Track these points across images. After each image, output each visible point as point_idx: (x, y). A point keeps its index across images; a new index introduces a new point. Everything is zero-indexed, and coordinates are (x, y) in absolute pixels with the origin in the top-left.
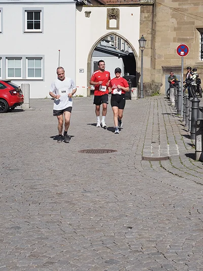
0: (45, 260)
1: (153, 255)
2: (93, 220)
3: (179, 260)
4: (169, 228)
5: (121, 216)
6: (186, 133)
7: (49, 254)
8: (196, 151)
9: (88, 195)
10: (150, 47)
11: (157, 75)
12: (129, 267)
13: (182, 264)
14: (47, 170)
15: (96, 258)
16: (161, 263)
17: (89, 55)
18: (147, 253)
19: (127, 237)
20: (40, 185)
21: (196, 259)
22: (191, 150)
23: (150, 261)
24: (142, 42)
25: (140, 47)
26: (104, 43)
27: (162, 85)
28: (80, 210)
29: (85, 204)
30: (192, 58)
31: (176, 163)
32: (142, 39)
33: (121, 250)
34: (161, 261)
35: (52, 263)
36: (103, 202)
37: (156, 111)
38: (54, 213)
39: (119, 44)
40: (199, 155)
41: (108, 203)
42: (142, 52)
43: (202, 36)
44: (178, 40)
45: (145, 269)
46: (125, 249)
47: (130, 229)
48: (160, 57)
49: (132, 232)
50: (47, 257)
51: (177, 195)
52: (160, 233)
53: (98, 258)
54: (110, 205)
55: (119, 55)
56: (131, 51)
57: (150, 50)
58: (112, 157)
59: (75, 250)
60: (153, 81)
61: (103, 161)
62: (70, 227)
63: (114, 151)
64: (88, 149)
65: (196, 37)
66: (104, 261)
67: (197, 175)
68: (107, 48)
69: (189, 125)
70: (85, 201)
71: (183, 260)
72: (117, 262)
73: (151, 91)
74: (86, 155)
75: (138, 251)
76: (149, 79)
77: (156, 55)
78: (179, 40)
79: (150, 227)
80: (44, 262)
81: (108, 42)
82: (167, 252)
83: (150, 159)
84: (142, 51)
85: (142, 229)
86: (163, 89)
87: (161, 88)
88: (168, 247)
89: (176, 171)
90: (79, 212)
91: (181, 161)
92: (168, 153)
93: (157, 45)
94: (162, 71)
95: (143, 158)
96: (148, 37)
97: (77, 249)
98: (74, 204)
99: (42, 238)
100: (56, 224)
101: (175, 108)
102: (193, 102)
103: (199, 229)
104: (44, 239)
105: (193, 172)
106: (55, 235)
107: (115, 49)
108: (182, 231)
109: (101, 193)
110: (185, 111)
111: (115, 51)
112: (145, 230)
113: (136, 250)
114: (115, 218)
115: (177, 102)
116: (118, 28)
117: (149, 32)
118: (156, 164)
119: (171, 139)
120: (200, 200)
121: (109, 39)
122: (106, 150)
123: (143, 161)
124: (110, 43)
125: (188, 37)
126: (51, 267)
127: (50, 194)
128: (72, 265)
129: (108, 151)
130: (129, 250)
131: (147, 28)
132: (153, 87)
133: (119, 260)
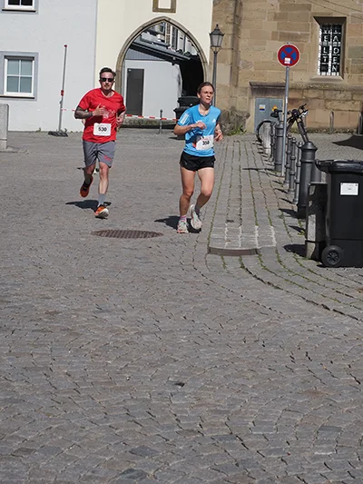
0: (17, 444)
1: (221, 440)
2: (111, 368)
3: (270, 452)
4: (253, 387)
5: (164, 361)
6: (289, 206)
7: (25, 432)
8: (307, 241)
9: (105, 317)
10: (229, 46)
11: (240, 98)
12: (175, 463)
13: (274, 459)
14: (31, 266)
15: (112, 444)
16: (236, 457)
17: (120, 56)
18: (210, 435)
19: (174, 402)
20: (17, 294)
21: (302, 451)
22: (298, 239)
23: (215, 452)
24: (216, 38)
25: (212, 46)
26: (147, 36)
27: (248, 116)
28: (88, 346)
29: (98, 336)
30: (305, 70)
31: (270, 261)
32: (216, 32)
33: (163, 428)
34: (236, 453)
35: (28, 451)
36: (132, 333)
37: (236, 163)
38: (39, 350)
39: (175, 40)
40: (312, 248)
41: (141, 333)
42: (215, 56)
43: (323, 31)
44: (281, 36)
45: (206, 467)
46: (169, 427)
47: (180, 387)
48: (247, 65)
49: (184, 394)
50: (20, 439)
51: (269, 323)
52: (236, 396)
53: (117, 444)
54: (145, 338)
55: (174, 58)
56: (195, 53)
57: (230, 52)
58: (154, 246)
59: (74, 426)
60: (233, 109)
61: (135, 253)
62: (69, 379)
63: (158, 234)
64: (110, 228)
65: (312, 33)
66: (129, 449)
67: (308, 285)
68: (152, 46)
69: (295, 191)
70: (99, 329)
71: (277, 451)
72: (152, 453)
73: (228, 126)
74: (106, 241)
75: (193, 431)
76: (227, 105)
77: (241, 62)
78: (283, 36)
79: (219, 384)
80: (15, 449)
81: (155, 34)
82: (248, 435)
83: (224, 253)
84: (216, 53)
85: (202, 388)
86: (250, 124)
87: (247, 121)
88: (251, 423)
89: (268, 277)
90: (86, 350)
91: (278, 257)
92: (257, 241)
93: (243, 43)
94: (249, 91)
95: (210, 251)
96: (228, 29)
97: (79, 425)
98: (77, 334)
99: (12, 401)
100: (41, 372)
101: (271, 159)
102: (304, 150)
103: (309, 391)
104: (16, 402)
105: (299, 280)
106: (38, 395)
107: (167, 47)
108: (277, 393)
109: (128, 314)
110: (288, 165)
111: (167, 51)
112: (208, 390)
113: (190, 428)
114: (152, 365)
115: (274, 147)
116: (173, 10)
117: (229, 20)
118: (233, 262)
119: (263, 215)
120: (311, 334)
121: (157, 28)
122: (143, 233)
123: (209, 255)
124: (159, 36)
125: (299, 33)
126: (25, 459)
127: (34, 313)
128: (66, 455)
129: (146, 234)
130: (178, 429)
131: (226, 12)
132: (232, 118)
133: (156, 449)
